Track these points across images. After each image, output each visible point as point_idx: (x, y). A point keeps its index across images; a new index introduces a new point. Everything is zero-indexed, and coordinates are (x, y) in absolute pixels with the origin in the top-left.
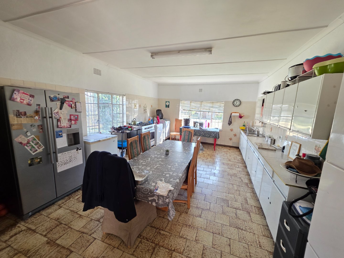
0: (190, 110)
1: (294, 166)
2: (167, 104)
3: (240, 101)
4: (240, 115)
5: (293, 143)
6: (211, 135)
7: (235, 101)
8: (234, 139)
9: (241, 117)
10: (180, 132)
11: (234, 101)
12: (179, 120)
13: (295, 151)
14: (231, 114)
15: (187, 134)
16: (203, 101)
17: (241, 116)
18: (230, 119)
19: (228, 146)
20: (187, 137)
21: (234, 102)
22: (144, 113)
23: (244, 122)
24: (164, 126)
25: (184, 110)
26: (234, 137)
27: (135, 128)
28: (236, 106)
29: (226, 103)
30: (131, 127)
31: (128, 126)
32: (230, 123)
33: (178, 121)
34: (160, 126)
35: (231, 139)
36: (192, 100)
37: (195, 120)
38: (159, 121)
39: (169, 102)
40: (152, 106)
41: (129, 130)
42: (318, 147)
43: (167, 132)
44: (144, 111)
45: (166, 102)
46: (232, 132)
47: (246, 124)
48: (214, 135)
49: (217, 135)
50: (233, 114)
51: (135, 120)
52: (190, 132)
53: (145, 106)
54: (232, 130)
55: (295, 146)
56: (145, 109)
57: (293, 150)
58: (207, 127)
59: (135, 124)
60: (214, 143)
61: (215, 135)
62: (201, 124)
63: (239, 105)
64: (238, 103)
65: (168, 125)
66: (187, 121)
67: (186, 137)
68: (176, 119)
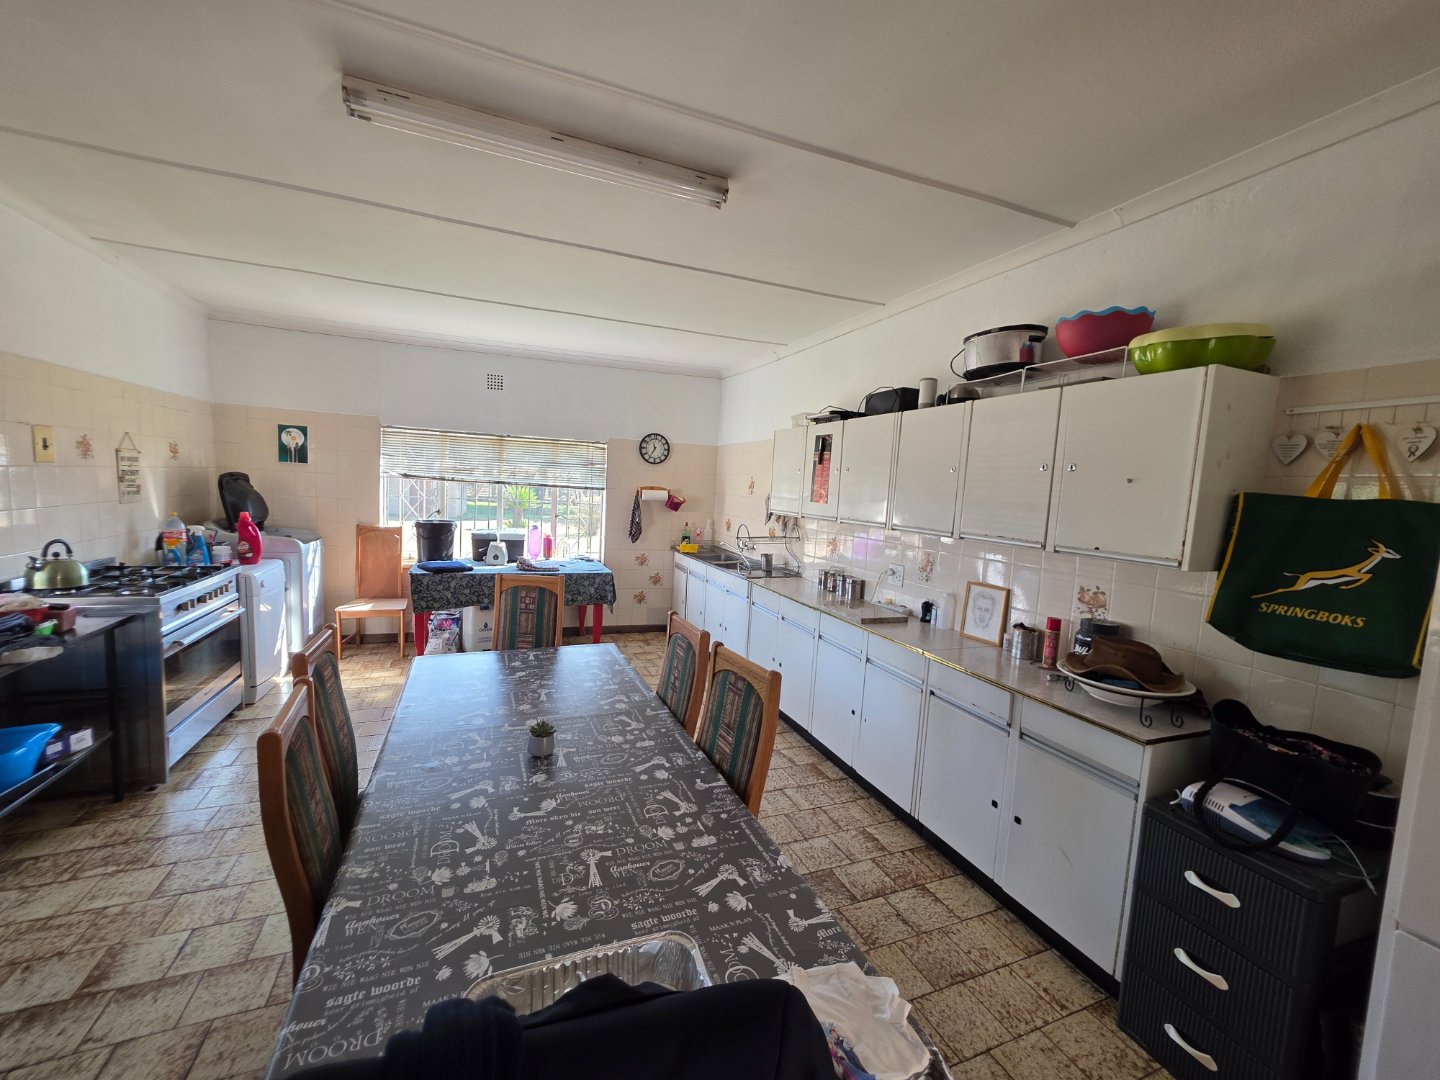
0: (443, 479)
1: (1125, 671)
2: (293, 439)
3: (664, 441)
4: (670, 496)
5: (972, 586)
6: (579, 593)
7: (647, 439)
8: (654, 597)
9: (673, 504)
10: (416, 597)
11: (643, 440)
12: (378, 530)
13: (988, 615)
14: (638, 495)
15: (531, 607)
16: (508, 436)
17: (676, 500)
18: (634, 513)
19: (634, 627)
20: (527, 619)
21: (644, 445)
22: (122, 494)
23: (687, 524)
24: (296, 575)
25: (406, 476)
26: (652, 586)
27: (84, 613)
28: (652, 460)
29: (614, 447)
30: (55, 611)
31: (25, 603)
32: (635, 532)
33: (374, 539)
34: (267, 573)
35: (640, 598)
36: (449, 427)
37: (482, 527)
38: (255, 547)
39: (304, 430)
40: (174, 451)
41: (44, 641)
42: (1091, 593)
43: (311, 604)
44: (121, 479)
45: (282, 428)
46: (644, 567)
47: (691, 532)
48: (592, 590)
49: (607, 588)
50: (646, 495)
51: (64, 556)
52: (542, 590)
53: (127, 444)
54: (642, 561)
55: (984, 597)
56: (125, 466)
57: (978, 612)
58: (541, 557)
59: (71, 587)
60: (578, 625)
61: (596, 589)
62: (515, 547)
63: (663, 458)
64: (659, 452)
65: (313, 565)
66: (436, 536)
67: (524, 623)
68: (358, 526)
